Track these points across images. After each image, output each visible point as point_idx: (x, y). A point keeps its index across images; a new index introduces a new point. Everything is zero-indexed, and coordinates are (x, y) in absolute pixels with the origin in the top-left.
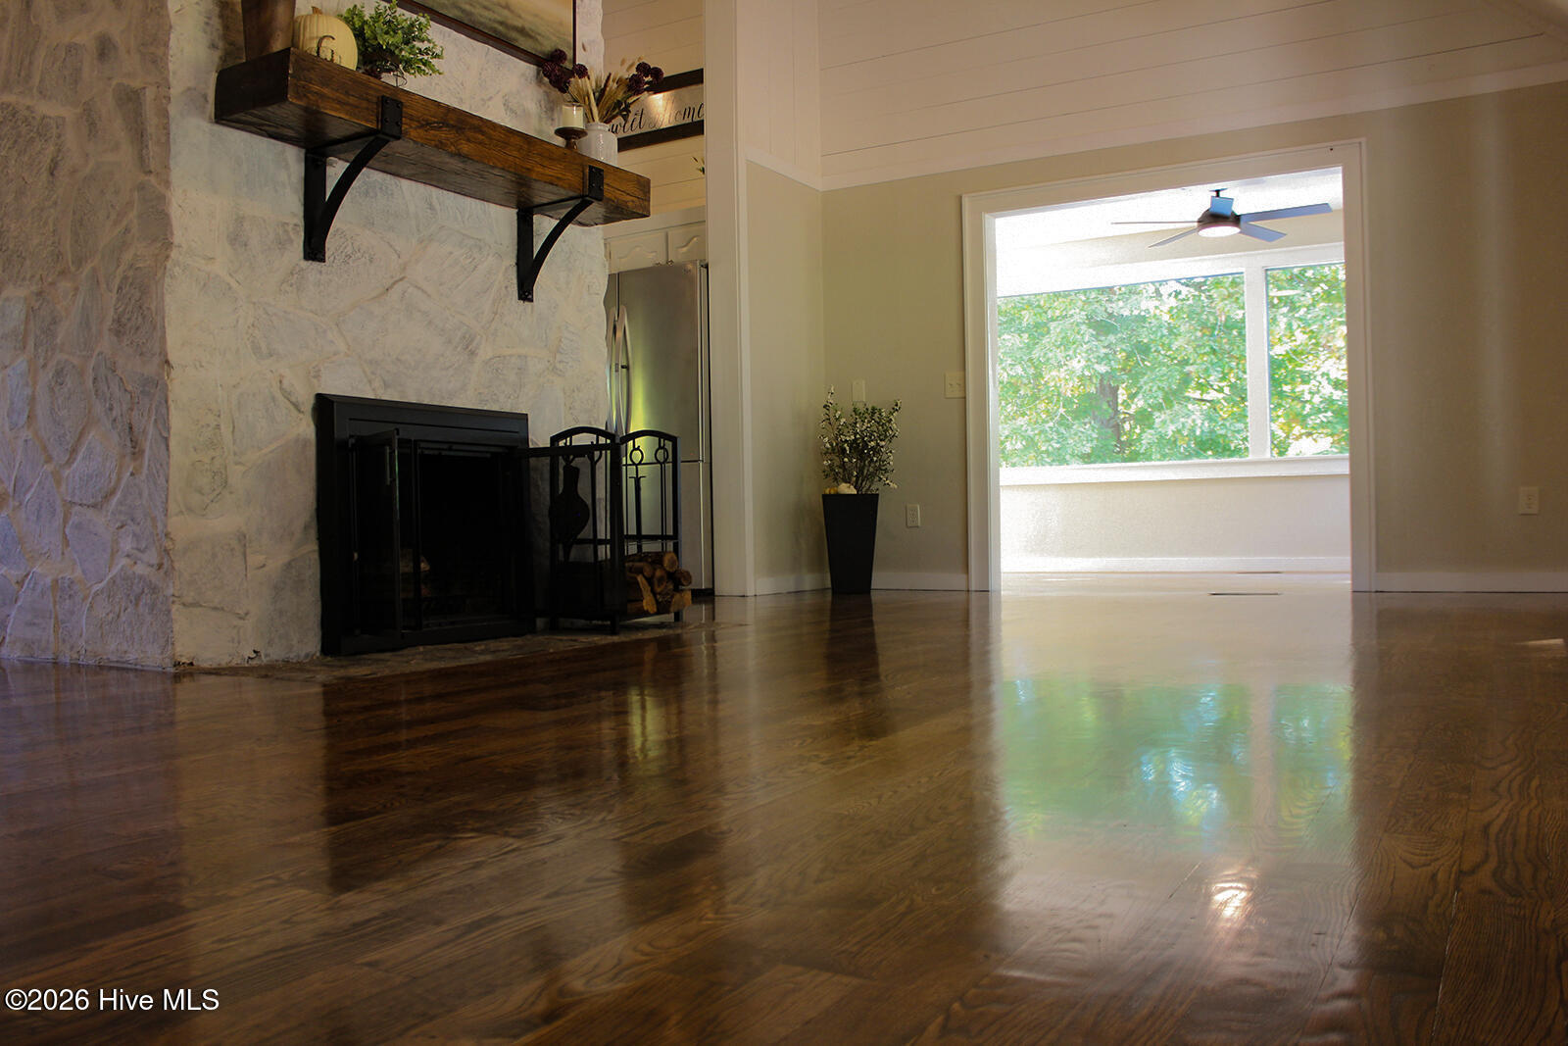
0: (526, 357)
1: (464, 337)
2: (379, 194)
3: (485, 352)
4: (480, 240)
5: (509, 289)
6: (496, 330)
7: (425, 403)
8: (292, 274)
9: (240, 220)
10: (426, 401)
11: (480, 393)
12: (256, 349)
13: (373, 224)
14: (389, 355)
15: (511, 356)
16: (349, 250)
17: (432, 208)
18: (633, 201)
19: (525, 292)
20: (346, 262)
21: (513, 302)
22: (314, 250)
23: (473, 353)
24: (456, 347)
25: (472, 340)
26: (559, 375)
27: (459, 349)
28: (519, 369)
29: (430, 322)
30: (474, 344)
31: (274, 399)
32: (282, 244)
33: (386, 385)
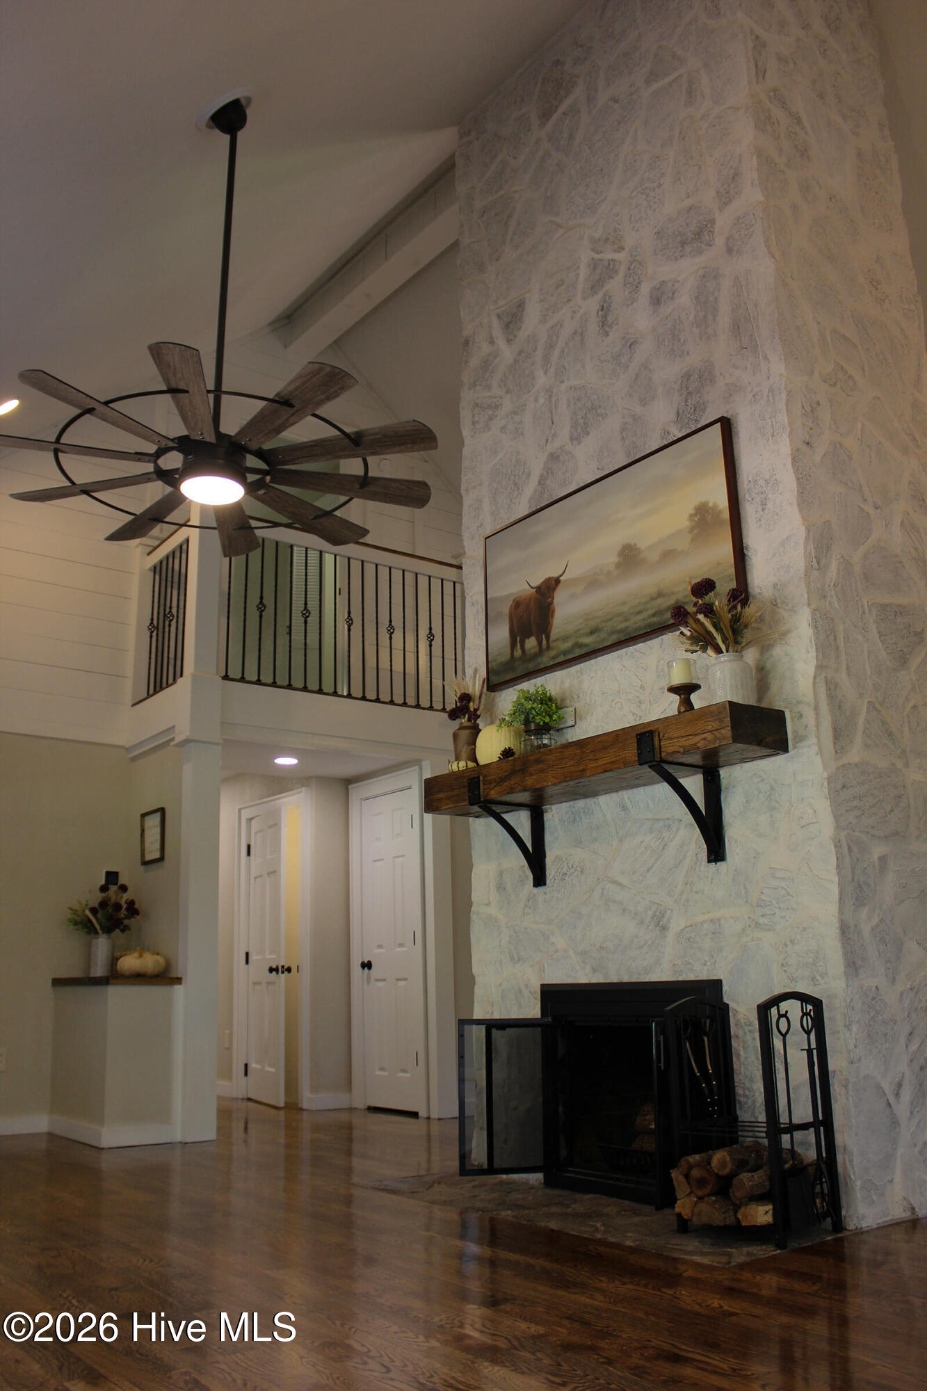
0: (719, 920)
1: (655, 915)
2: (583, 817)
3: (677, 923)
4: (668, 819)
5: (698, 856)
6: (687, 900)
7: (625, 981)
8: (528, 900)
9: (501, 874)
10: (626, 979)
11: (674, 965)
12: (512, 958)
13: (581, 842)
14: (594, 945)
15: (702, 923)
16: (565, 869)
17: (624, 808)
19: (716, 851)
20: (563, 880)
21: (703, 868)
22: (540, 879)
23: (664, 929)
24: (648, 926)
25: (663, 916)
26: (769, 930)
27: (651, 927)
28: (713, 933)
29: (624, 910)
30: (665, 919)
31: (520, 991)
32: (522, 881)
33: (594, 970)
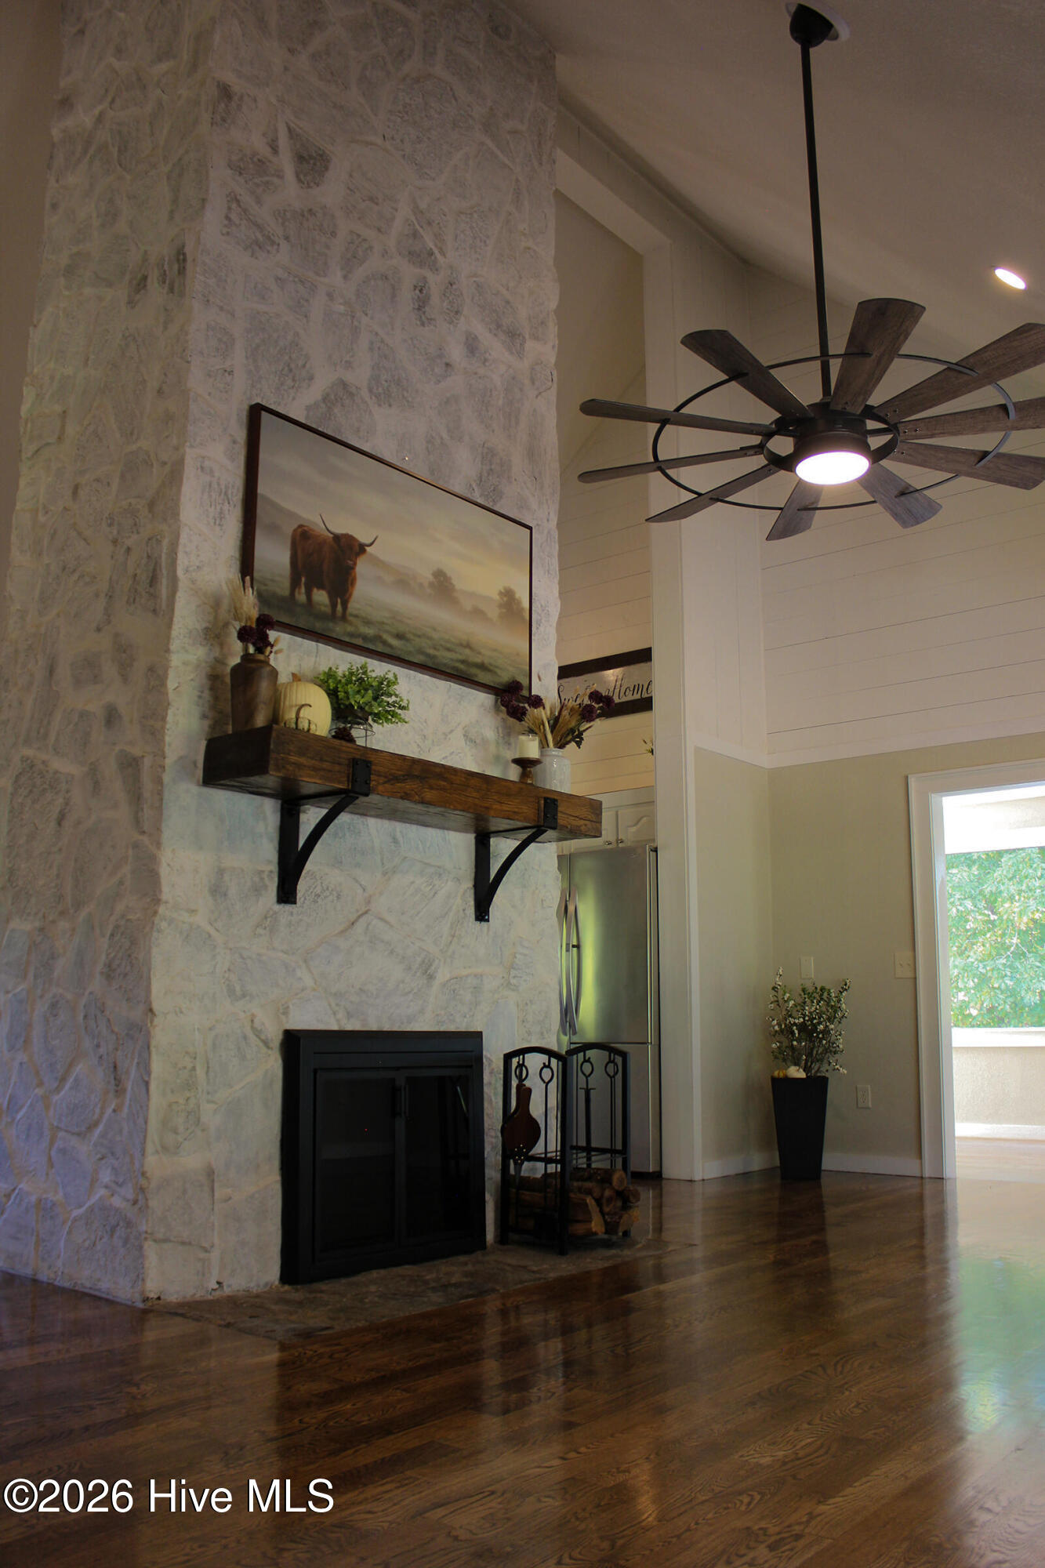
0: (481, 976)
1: (423, 962)
2: (348, 834)
3: (443, 974)
4: (439, 867)
5: (466, 912)
6: (454, 953)
7: (385, 1029)
8: (266, 918)
9: (221, 872)
10: (387, 1028)
11: (437, 1015)
12: (231, 991)
13: (341, 862)
14: (353, 986)
15: (467, 976)
16: (318, 890)
17: (395, 841)
18: (586, 825)
19: (482, 912)
20: (315, 902)
21: (470, 924)
22: (287, 893)
23: (431, 977)
24: (416, 972)
25: (431, 965)
26: (513, 990)
27: (418, 974)
28: (475, 988)
29: (392, 952)
30: (433, 968)
31: (245, 1038)
32: (258, 890)
33: (349, 1015)
